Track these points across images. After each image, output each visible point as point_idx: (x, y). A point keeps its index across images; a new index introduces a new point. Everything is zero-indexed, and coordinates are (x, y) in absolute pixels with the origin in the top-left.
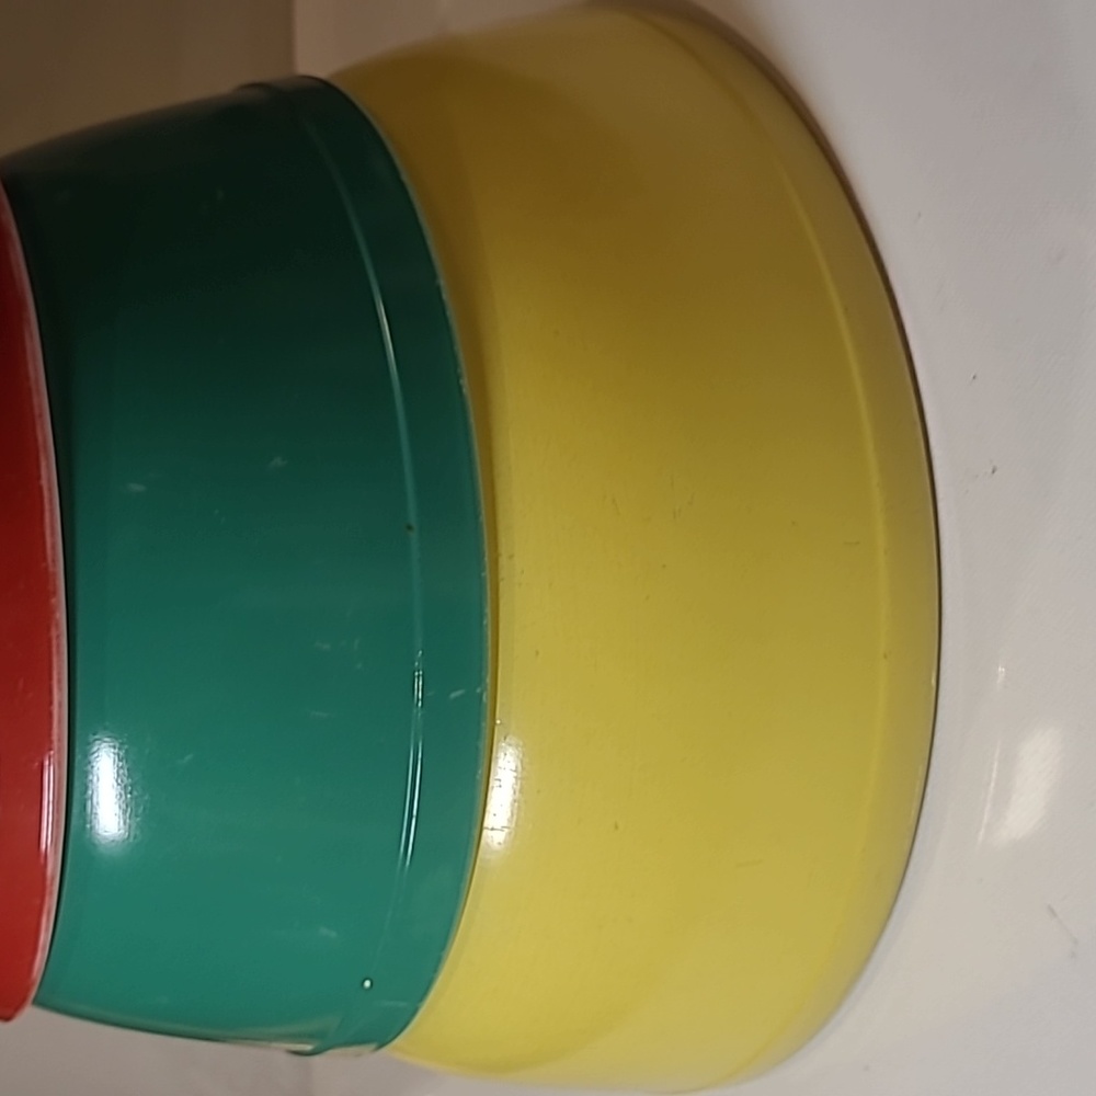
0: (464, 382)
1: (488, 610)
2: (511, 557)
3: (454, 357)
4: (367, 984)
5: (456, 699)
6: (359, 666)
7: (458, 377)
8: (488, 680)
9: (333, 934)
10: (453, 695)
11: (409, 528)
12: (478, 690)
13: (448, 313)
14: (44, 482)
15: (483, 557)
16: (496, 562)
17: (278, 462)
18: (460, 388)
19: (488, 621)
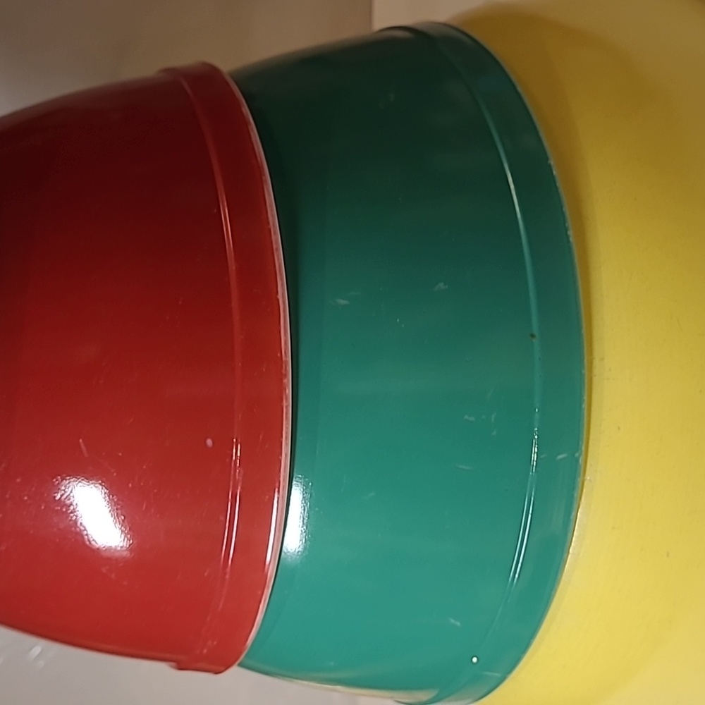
0: (570, 233)
1: (585, 398)
2: (602, 359)
3: (563, 214)
4: (475, 660)
5: (561, 460)
6: (494, 433)
7: (567, 230)
8: (583, 448)
9: (458, 624)
10: (560, 457)
11: (533, 336)
12: (577, 455)
13: (558, 184)
14: (280, 296)
15: (584, 359)
16: (591, 363)
17: (441, 285)
18: (568, 237)
19: (585, 406)
